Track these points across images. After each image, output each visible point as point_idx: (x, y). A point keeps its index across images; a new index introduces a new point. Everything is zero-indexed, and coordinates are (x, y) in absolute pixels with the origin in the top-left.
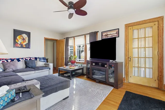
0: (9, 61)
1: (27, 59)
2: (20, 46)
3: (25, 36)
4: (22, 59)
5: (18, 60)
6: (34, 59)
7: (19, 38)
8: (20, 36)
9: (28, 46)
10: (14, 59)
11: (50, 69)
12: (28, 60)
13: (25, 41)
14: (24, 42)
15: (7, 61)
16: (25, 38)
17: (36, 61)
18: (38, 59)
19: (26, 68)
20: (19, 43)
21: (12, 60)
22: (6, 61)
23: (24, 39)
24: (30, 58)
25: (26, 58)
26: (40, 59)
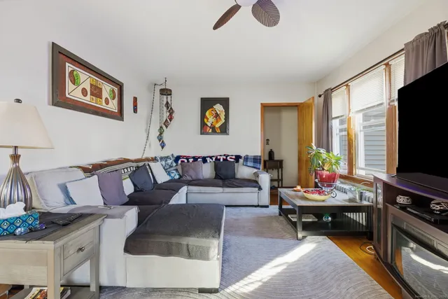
0: (191, 160)
1: (219, 160)
2: (211, 131)
3: (219, 108)
4: (211, 157)
5: (204, 160)
6: (233, 160)
7: (210, 114)
8: (210, 110)
9: (224, 130)
10: (199, 158)
11: (260, 188)
12: (221, 160)
13: (220, 118)
14: (217, 122)
15: (188, 161)
16: (219, 113)
17: (236, 164)
18: (241, 161)
19: (215, 178)
20: (210, 125)
21: (195, 159)
22: (186, 161)
23: (217, 116)
24: (225, 157)
25: (219, 157)
26: (246, 159)
